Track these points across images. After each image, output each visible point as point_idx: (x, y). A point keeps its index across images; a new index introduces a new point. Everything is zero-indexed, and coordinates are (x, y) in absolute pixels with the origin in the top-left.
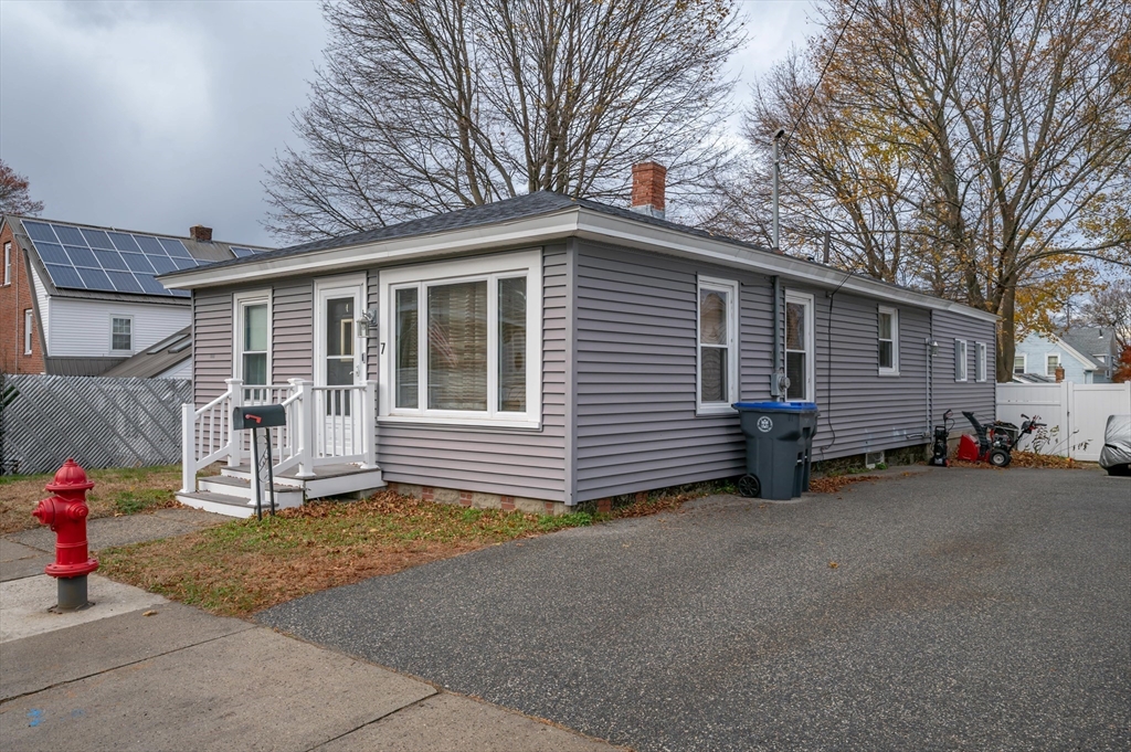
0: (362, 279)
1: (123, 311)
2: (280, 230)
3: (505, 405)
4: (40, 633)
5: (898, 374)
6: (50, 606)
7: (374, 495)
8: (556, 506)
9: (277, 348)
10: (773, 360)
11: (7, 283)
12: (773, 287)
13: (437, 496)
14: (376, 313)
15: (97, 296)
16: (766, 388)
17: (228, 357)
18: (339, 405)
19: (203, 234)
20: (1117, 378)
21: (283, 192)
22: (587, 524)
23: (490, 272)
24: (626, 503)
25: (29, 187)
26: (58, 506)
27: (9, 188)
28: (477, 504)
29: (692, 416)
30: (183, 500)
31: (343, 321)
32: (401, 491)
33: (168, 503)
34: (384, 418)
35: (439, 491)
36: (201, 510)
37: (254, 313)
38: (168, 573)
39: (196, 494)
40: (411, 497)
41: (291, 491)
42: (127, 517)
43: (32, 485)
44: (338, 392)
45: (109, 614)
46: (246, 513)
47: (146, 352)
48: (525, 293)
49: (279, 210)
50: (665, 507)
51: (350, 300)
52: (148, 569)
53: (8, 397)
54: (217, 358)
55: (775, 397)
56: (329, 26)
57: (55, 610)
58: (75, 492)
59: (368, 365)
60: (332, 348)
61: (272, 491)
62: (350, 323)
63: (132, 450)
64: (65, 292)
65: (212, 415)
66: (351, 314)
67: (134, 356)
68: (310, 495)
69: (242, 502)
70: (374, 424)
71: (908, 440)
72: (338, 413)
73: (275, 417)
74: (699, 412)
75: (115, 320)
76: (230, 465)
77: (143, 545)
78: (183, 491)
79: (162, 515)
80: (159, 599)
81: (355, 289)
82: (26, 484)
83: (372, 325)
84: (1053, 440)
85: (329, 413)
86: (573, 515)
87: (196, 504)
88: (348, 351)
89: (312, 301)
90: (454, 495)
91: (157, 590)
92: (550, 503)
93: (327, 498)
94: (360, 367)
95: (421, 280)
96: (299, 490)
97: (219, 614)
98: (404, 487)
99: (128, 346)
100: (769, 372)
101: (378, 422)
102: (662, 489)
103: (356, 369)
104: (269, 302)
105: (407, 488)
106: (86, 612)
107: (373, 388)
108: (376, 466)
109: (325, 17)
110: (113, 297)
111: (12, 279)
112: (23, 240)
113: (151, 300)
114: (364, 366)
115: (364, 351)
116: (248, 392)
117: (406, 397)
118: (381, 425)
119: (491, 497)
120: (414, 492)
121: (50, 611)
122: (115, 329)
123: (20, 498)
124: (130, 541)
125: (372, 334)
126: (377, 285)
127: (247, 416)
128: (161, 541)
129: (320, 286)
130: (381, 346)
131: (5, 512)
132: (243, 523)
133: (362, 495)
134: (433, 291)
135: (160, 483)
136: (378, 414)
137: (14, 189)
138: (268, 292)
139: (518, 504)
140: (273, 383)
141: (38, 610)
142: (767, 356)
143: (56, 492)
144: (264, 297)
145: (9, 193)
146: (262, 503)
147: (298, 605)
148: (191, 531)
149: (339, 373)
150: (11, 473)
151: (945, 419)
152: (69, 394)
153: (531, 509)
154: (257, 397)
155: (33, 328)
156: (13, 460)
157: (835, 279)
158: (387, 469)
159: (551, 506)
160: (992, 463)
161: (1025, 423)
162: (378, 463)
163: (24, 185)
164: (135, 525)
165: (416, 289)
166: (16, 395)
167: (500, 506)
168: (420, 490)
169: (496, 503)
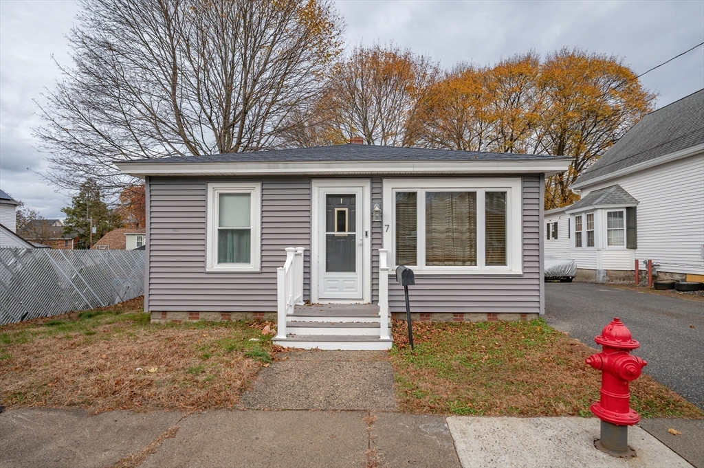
0: (366, 183)
3: (491, 262)
8: (528, 315)
9: (265, 225)
14: (381, 206)
17: (199, 231)
28: (469, 320)
31: (336, 210)
51: (352, 196)
54: (182, 231)
59: (372, 239)
62: (344, 211)
78: (279, 337)
86: (542, 320)
88: (353, 228)
89: (309, 194)
90: (450, 316)
92: (524, 314)
94: (363, 241)
95: (421, 188)
103: (358, 242)
104: (256, 193)
114: (368, 239)
115: (368, 229)
119: (480, 315)
120: (414, 317)
126: (381, 188)
129: (320, 185)
130: (385, 227)
134: (429, 194)
138: (256, 186)
139: (501, 317)
153: (511, 319)
159: (525, 316)
167: (486, 320)
168: (419, 315)
169: (485, 318)
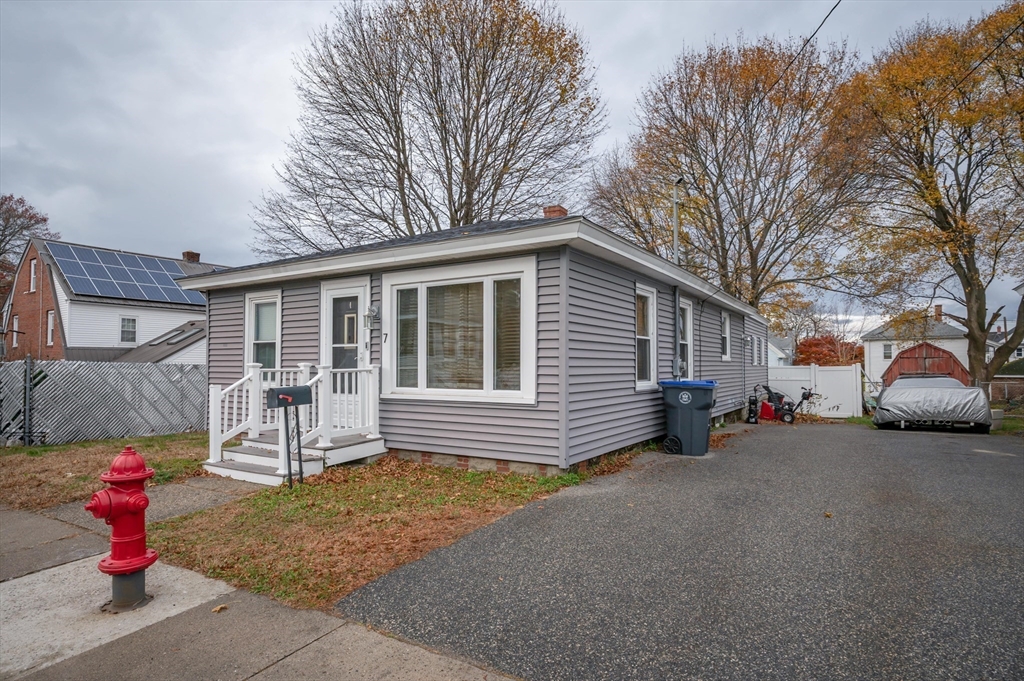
0: (366, 281)
1: (130, 313)
2: (263, 251)
3: (500, 384)
4: (97, 644)
5: (730, 359)
6: (103, 603)
7: (380, 460)
8: (549, 468)
9: (285, 338)
10: (675, 349)
11: (32, 290)
12: (674, 294)
13: (436, 461)
14: (380, 309)
15: (109, 301)
16: (670, 370)
17: (240, 346)
18: (343, 384)
19: (192, 257)
20: (795, 363)
21: (267, 222)
22: (577, 484)
23: (488, 275)
24: (597, 463)
25: (48, 222)
26: (116, 498)
27: (33, 222)
28: (474, 467)
29: (632, 392)
30: (210, 469)
31: (346, 316)
32: (401, 456)
33: (197, 472)
34: (386, 395)
35: (438, 456)
36: (229, 478)
37: (264, 311)
38: (222, 552)
39: (222, 463)
40: (413, 461)
41: (314, 460)
42: (160, 487)
43: (63, 456)
44: (343, 374)
45: (174, 612)
46: (276, 482)
47: (150, 344)
48: (519, 293)
49: (263, 236)
50: (623, 465)
51: (355, 299)
52: (199, 547)
53: (37, 379)
54: (229, 346)
55: (675, 377)
56: (301, 103)
57: (109, 607)
58: (133, 482)
59: (371, 352)
60: (337, 337)
61: (300, 461)
62: (353, 318)
63: (145, 420)
64: (80, 298)
65: (236, 394)
66: (355, 310)
67: (138, 347)
68: (329, 463)
69: (271, 472)
70: (378, 401)
71: (735, 406)
72: (343, 391)
73: (303, 396)
74: (637, 389)
75: (123, 320)
76: (250, 436)
77: (186, 518)
78: (209, 461)
79: (195, 484)
80: (222, 587)
81: (361, 290)
82: (57, 456)
83: (376, 318)
84: (817, 404)
85: (335, 391)
86: (566, 477)
87: (224, 472)
88: (351, 339)
89: (319, 299)
90: (453, 460)
91: (216, 574)
92: (543, 466)
93: (341, 464)
94: (363, 355)
95: (421, 281)
96: (321, 459)
97: (296, 606)
98: (404, 453)
99: (134, 340)
100: (671, 358)
101: (381, 399)
102: (616, 451)
103: (359, 356)
104: (279, 301)
105: (407, 453)
106: (145, 610)
107: (377, 370)
108: (380, 436)
109: (299, 96)
110: (121, 302)
111: (37, 287)
112: (47, 258)
113: (153, 305)
114: (368, 353)
115: (368, 340)
116: (265, 374)
117: (406, 377)
118: (383, 402)
119: (487, 461)
120: (414, 457)
121: (103, 609)
122: (123, 326)
123: (52, 471)
124: (170, 514)
125: (376, 326)
126: (380, 286)
127: (281, 396)
128: (201, 513)
129: (326, 287)
130: (384, 337)
131: (39, 485)
132: (277, 491)
133: (369, 461)
134: (431, 290)
135: (185, 453)
136: (380, 392)
137: (37, 222)
138: (278, 293)
139: (513, 467)
140: (282, 367)
141: (89, 610)
142: (670, 346)
143: (112, 483)
144: (276, 296)
145: (33, 225)
146: (293, 471)
147: (378, 590)
148: (227, 501)
149: (343, 358)
150: (39, 443)
151: (755, 390)
152: (93, 376)
153: (525, 472)
154: (273, 379)
155: (55, 325)
156: (41, 432)
157: (709, 290)
158: (389, 438)
159: (544, 469)
160: (783, 421)
161: (804, 394)
162: (381, 433)
163: (45, 220)
164: (170, 495)
165: (416, 289)
166: (44, 377)
167: (495, 469)
168: (419, 455)
169: (492, 466)
